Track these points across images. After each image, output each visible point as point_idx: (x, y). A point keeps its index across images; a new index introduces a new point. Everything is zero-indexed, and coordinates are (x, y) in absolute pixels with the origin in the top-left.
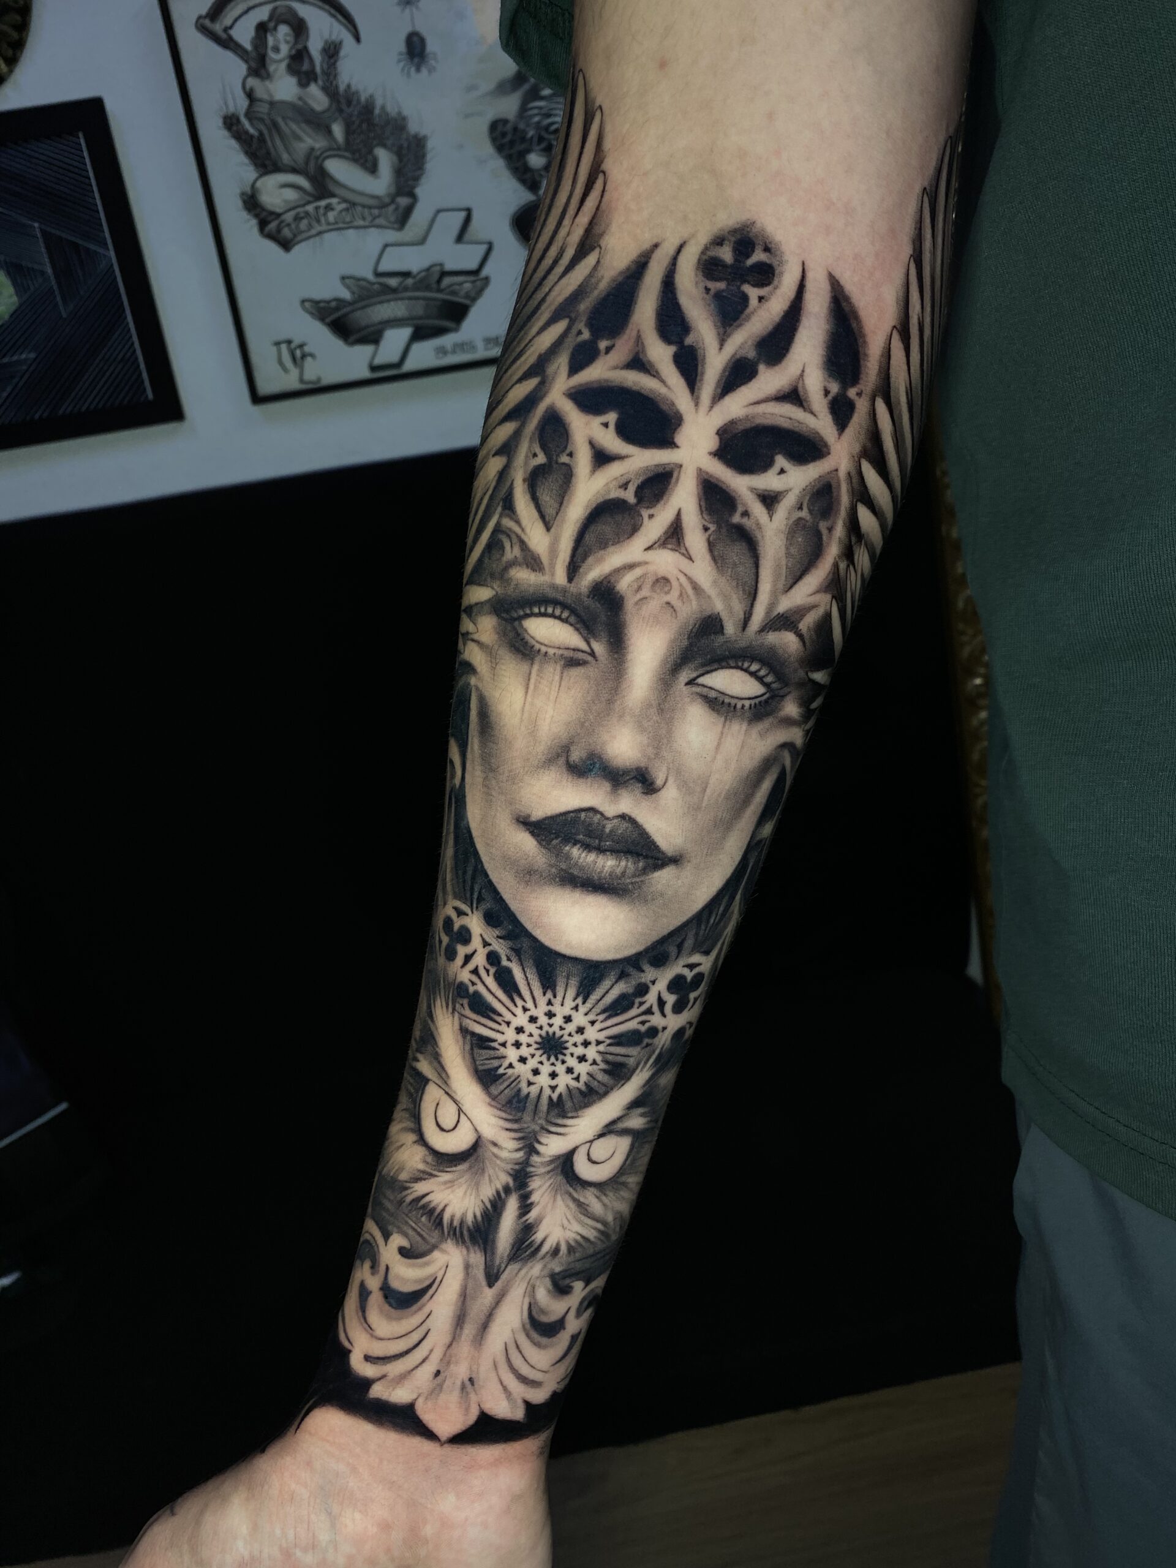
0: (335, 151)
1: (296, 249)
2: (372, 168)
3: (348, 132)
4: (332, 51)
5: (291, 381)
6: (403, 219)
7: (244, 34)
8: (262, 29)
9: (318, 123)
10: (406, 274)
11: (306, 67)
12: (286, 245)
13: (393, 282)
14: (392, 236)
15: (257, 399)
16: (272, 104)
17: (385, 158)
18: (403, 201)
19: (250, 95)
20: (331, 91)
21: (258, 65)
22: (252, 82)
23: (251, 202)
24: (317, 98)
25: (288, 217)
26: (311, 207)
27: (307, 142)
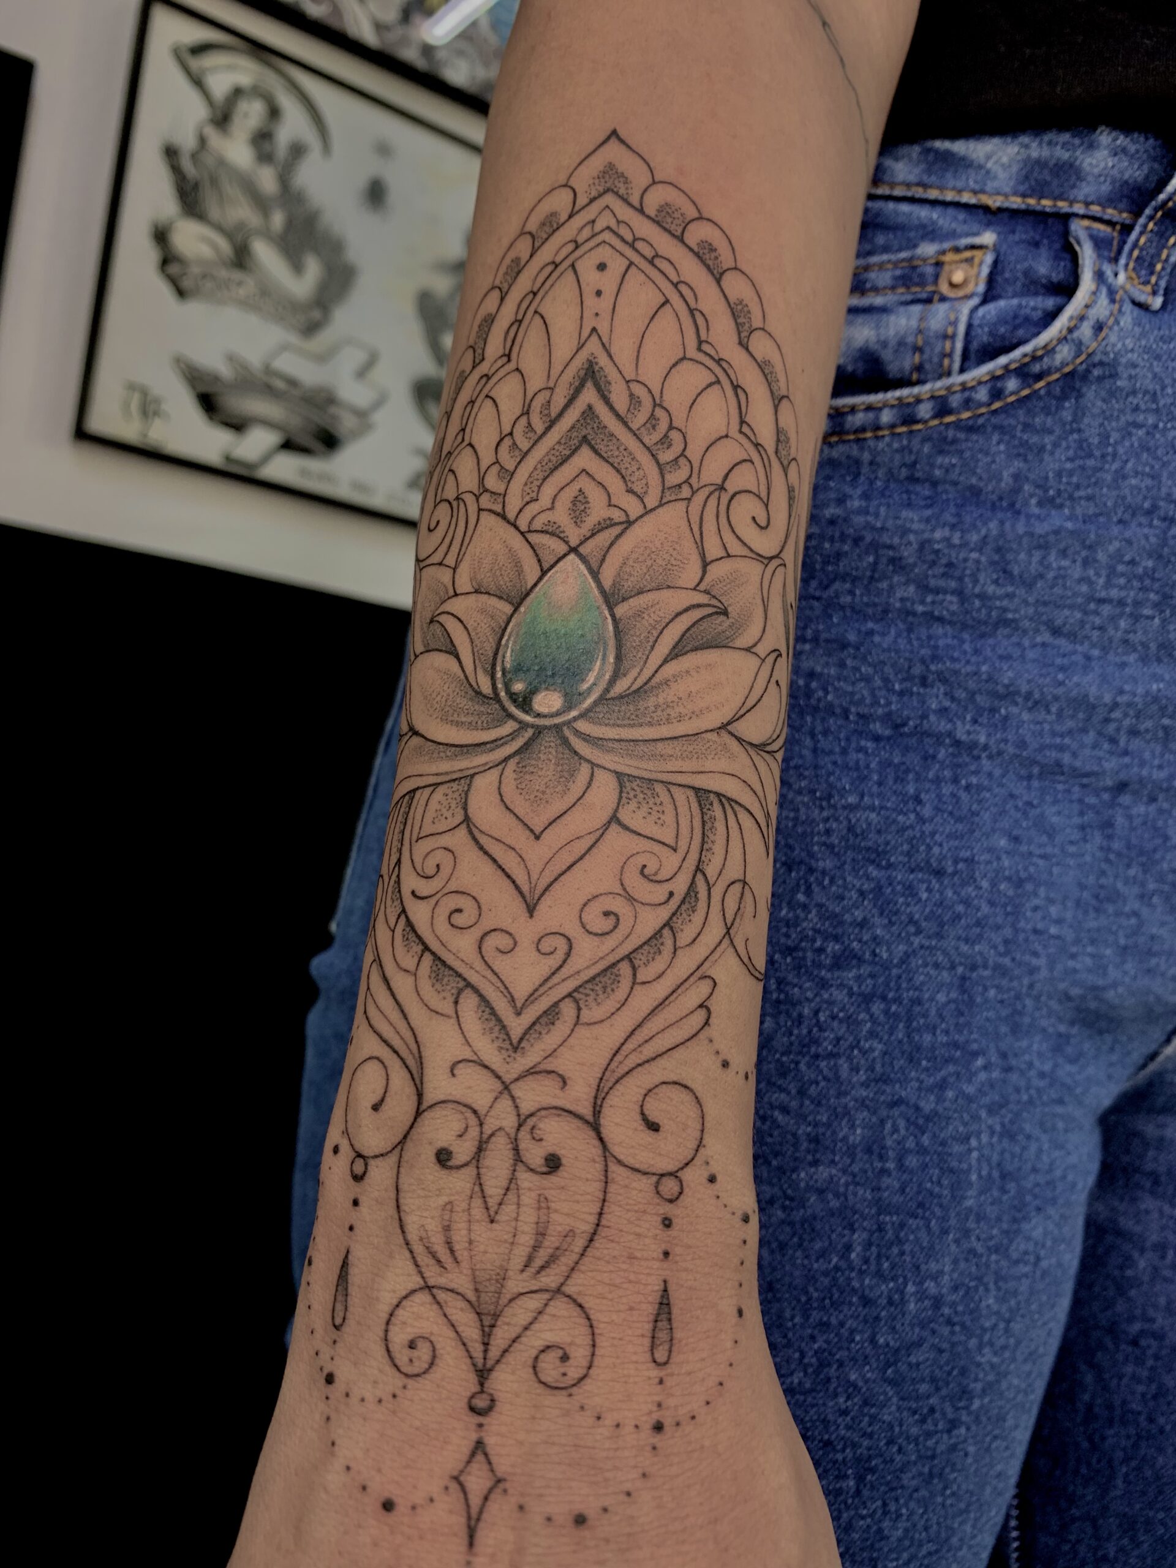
0: (266, 233)
2: (297, 267)
3: (290, 224)
4: (298, 151)
5: (128, 431)
6: (311, 329)
8: (238, 93)
9: (261, 203)
10: (292, 382)
11: (267, 146)
12: (181, 293)
13: (280, 384)
15: (82, 434)
16: (222, 162)
17: (313, 268)
18: (316, 314)
20: (284, 180)
21: (222, 118)
22: (210, 132)
23: (161, 236)
24: (267, 180)
25: (195, 270)
26: (224, 273)
27: (241, 212)
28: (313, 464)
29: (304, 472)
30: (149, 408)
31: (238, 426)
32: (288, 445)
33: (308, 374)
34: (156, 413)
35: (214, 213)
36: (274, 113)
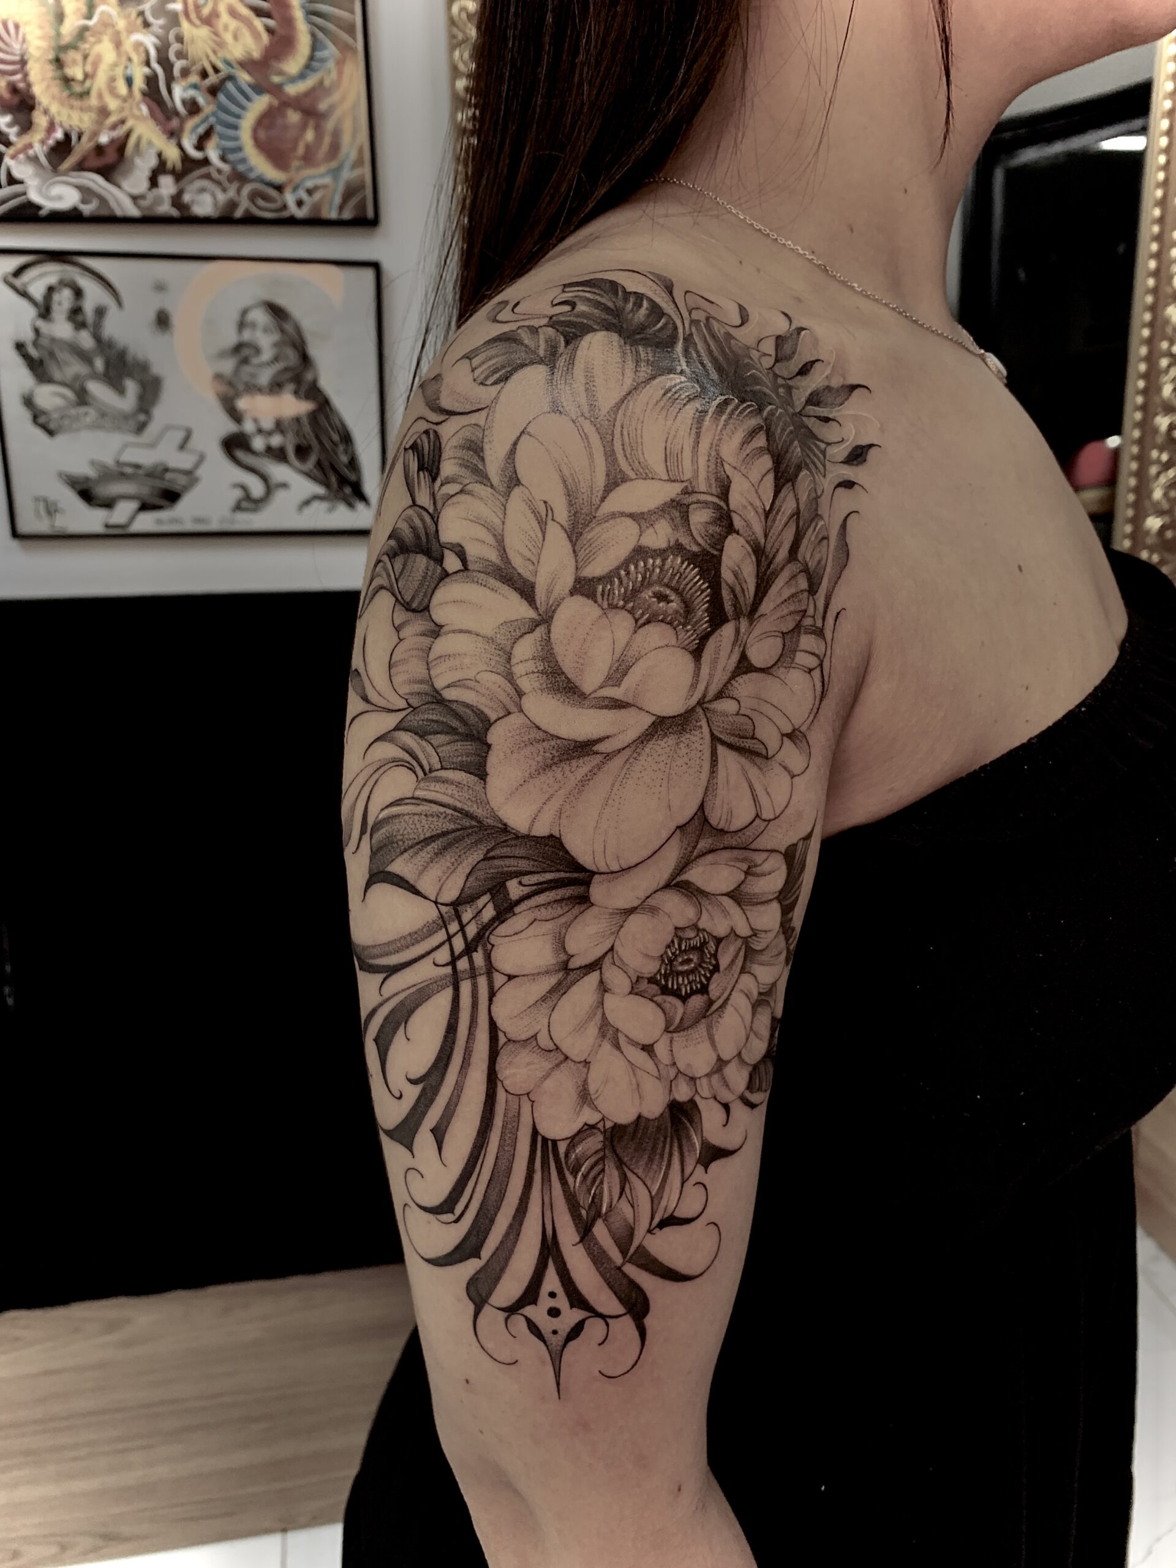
0: (94, 376)
1: (60, 439)
2: (121, 391)
3: (107, 364)
4: (100, 312)
5: (43, 526)
6: (141, 428)
7: (37, 290)
8: (51, 290)
9: (85, 357)
10: (137, 466)
11: (80, 318)
12: (51, 433)
13: (129, 470)
14: (131, 438)
15: (15, 534)
16: (53, 340)
17: (132, 387)
18: (142, 417)
19: (37, 331)
20: (97, 338)
21: (45, 311)
22: (41, 324)
23: (28, 402)
24: (86, 340)
25: (55, 416)
26: (73, 412)
27: (75, 368)
28: (163, 515)
29: (159, 522)
30: (51, 509)
31: (108, 504)
32: (145, 507)
33: (147, 458)
34: (56, 511)
35: (57, 375)
36: (78, 293)
